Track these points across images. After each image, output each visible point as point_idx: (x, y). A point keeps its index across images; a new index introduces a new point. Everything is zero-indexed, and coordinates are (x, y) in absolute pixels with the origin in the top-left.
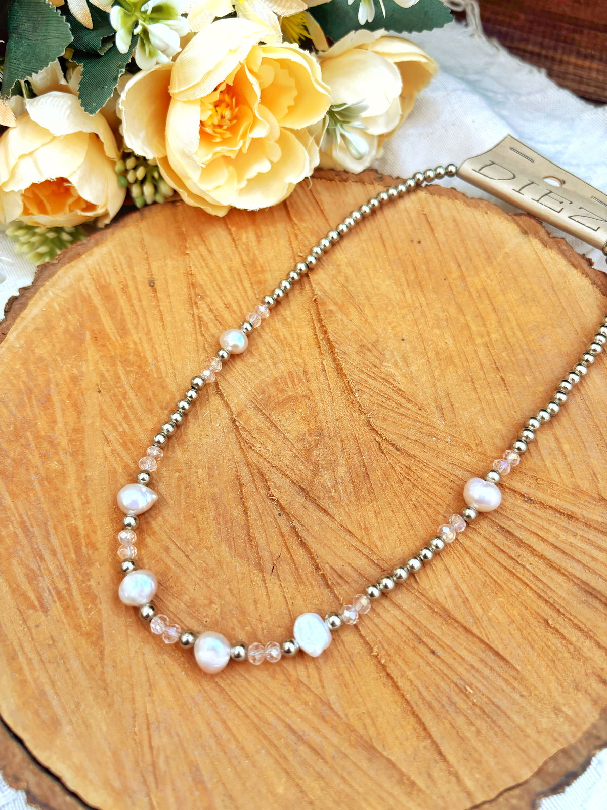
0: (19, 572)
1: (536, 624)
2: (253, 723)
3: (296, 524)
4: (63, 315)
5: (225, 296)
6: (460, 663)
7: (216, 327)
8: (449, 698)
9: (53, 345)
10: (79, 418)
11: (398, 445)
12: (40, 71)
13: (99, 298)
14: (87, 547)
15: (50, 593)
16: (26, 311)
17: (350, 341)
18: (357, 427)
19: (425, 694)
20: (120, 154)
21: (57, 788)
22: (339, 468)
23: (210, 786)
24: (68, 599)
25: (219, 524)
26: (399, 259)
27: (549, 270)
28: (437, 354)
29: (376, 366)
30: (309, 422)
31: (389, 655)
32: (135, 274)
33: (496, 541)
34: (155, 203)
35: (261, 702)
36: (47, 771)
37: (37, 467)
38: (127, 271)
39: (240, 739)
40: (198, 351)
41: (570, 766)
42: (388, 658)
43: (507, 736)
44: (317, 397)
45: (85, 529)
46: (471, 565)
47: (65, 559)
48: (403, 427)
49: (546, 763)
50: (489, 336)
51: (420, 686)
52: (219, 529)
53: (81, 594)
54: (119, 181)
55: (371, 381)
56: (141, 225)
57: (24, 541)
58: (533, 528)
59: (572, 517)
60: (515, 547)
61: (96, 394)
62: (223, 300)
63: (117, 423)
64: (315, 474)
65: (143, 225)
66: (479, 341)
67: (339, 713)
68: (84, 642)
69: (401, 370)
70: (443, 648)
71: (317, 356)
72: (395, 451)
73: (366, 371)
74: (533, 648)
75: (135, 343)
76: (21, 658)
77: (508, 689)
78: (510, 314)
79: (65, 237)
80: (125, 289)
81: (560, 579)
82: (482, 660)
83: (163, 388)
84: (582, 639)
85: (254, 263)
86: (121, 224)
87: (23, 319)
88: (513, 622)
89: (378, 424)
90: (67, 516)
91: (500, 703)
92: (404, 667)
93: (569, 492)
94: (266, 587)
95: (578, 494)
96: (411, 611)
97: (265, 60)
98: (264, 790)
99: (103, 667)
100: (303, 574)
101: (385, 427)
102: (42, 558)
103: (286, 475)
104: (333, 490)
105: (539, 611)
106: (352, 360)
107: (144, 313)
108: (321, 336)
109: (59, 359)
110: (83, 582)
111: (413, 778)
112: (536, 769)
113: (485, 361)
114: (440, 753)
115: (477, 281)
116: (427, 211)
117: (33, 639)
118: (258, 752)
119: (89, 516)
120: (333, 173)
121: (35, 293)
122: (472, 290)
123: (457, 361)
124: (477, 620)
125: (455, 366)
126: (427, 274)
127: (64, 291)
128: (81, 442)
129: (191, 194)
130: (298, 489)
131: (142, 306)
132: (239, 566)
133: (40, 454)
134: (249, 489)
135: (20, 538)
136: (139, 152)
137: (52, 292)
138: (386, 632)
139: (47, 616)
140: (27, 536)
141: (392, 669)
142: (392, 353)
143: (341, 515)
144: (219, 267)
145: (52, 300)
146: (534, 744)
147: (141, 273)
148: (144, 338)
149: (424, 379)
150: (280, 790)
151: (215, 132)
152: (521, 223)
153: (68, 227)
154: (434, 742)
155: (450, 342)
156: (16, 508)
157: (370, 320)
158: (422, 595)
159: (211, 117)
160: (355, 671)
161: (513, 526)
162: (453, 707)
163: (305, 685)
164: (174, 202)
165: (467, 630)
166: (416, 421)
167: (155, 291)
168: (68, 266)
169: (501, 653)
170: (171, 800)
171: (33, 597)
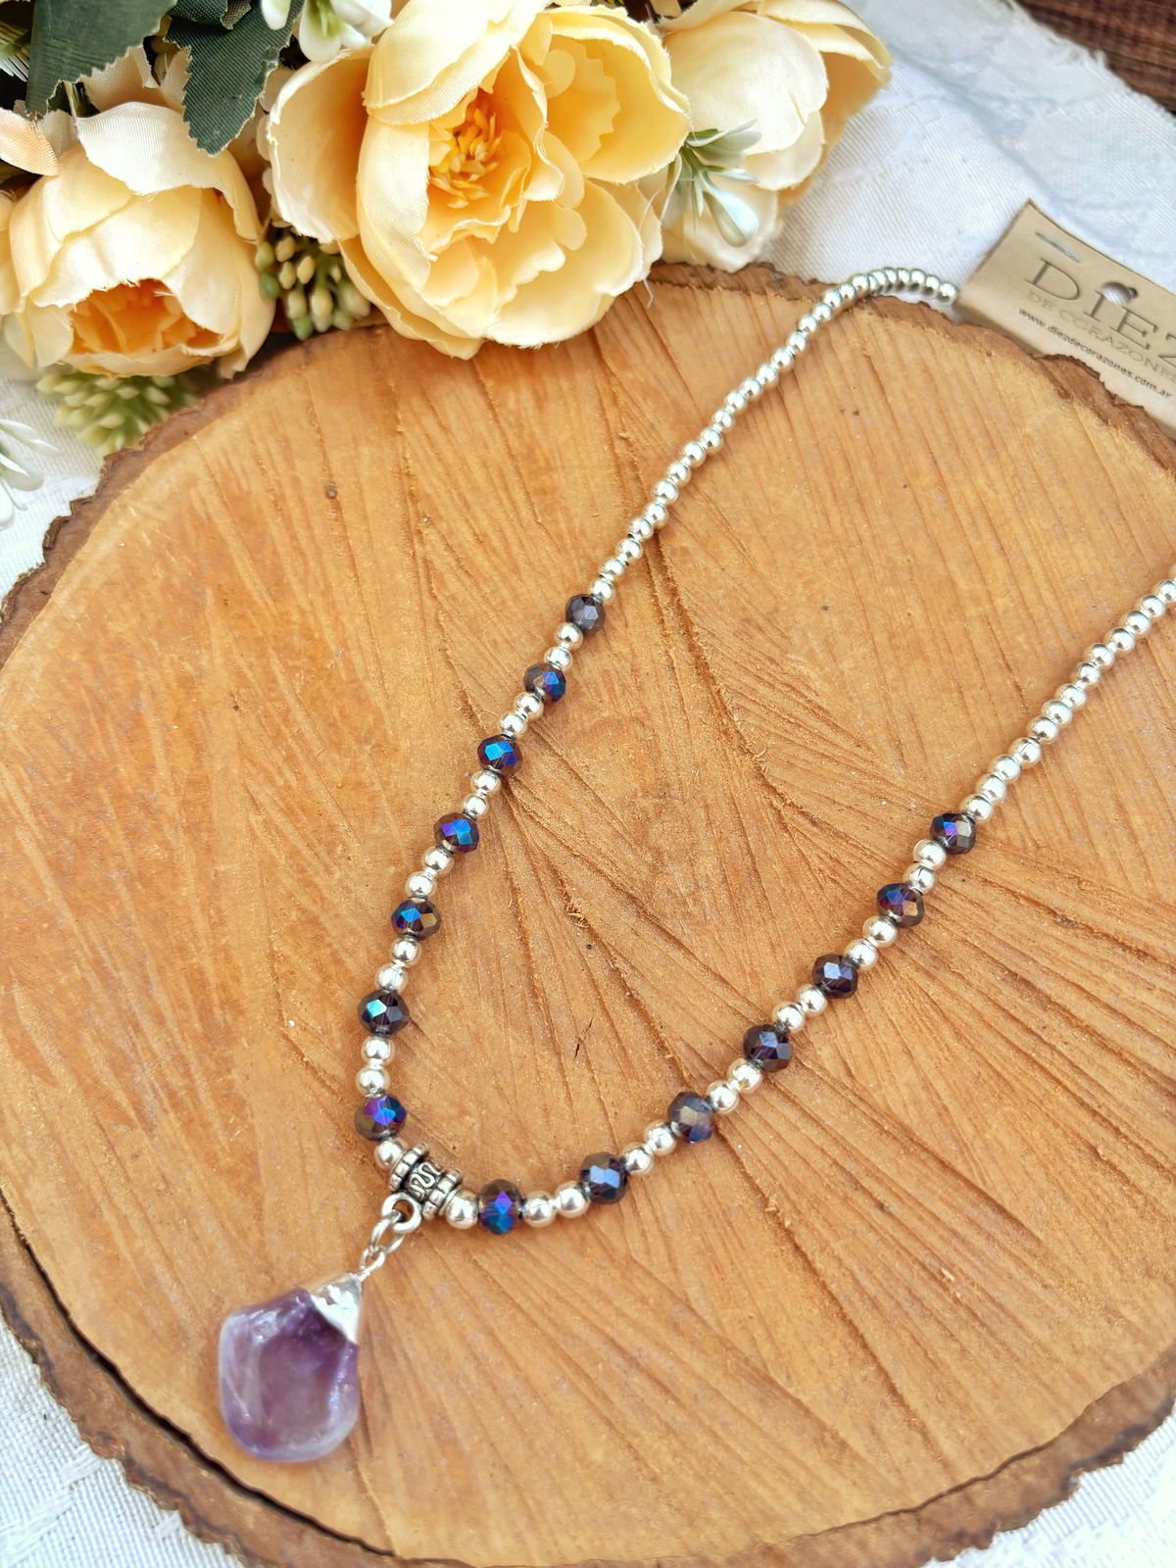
0: (94, 1052)
1: (1074, 1154)
2: (544, 1334)
3: (620, 964)
4: (161, 556)
5: (475, 518)
6: (930, 1227)
7: (460, 579)
8: (910, 1291)
9: (143, 616)
10: (198, 759)
11: (816, 814)
12: (108, 65)
13: (229, 521)
14: (222, 1008)
15: (156, 1095)
16: (86, 548)
17: (721, 609)
18: (736, 779)
19: (866, 1282)
20: (263, 230)
21: (184, 1455)
22: (702, 859)
23: (467, 1448)
24: (191, 1107)
25: (474, 964)
26: (817, 445)
27: (1111, 472)
28: (891, 636)
29: (772, 661)
30: (642, 768)
31: (799, 1213)
32: (298, 474)
33: (1000, 999)
34: (332, 329)
35: (558, 1298)
36: (164, 1423)
37: (121, 854)
38: (282, 467)
39: (522, 1364)
40: (424, 630)
41: (1133, 1415)
42: (796, 1217)
43: (1018, 1360)
44: (659, 721)
45: (217, 973)
46: (954, 1044)
47: (182, 1032)
48: (825, 780)
49: (1089, 1409)
50: (991, 602)
51: (855, 1269)
52: (475, 973)
53: (214, 1098)
54: (262, 285)
55: (762, 689)
56: (306, 375)
57: (103, 997)
58: (1070, 975)
59: (1146, 954)
60: (1037, 1011)
61: (230, 713)
62: (471, 527)
63: (271, 769)
64: (655, 870)
65: (312, 374)
66: (972, 611)
67: (706, 1318)
68: (224, 1185)
69: (822, 669)
70: (900, 1199)
71: (658, 639)
72: (809, 826)
73: (753, 670)
74: (1067, 1199)
75: (302, 612)
76: (108, 1216)
77: (1019, 1275)
78: (1032, 560)
79: (155, 396)
80: (278, 504)
81: (1120, 1071)
82: (971, 1222)
83: (360, 701)
84: (1160, 1182)
85: (530, 454)
86: (267, 372)
87: (81, 563)
88: (1031, 1150)
89: (776, 773)
90: (182, 949)
91: (1004, 1300)
92: (826, 1234)
93: (1141, 907)
94: (566, 1084)
95: (1158, 911)
96: (840, 1130)
97: (558, 42)
98: (567, 1457)
99: (261, 1232)
100: (634, 1059)
101: (789, 779)
102: (137, 1028)
103: (599, 872)
104: (690, 901)
105: (1081, 1130)
106: (725, 648)
107: (319, 552)
108: (664, 600)
109: (155, 643)
110: (219, 1074)
111: (842, 1435)
112: (1070, 1421)
113: (985, 651)
114: (893, 1390)
115: (968, 492)
116: (871, 350)
117: (128, 1179)
118: (555, 1386)
119: (225, 949)
120: (687, 271)
121: (102, 511)
122: (959, 509)
123: (929, 650)
124: (964, 1148)
125: (926, 659)
126: (871, 478)
127: (159, 508)
128: (205, 807)
129: (409, 316)
130: (623, 897)
131: (312, 538)
132: (514, 1044)
133: (125, 828)
134: (530, 897)
135: (95, 990)
136: (303, 230)
137: (136, 508)
138: (793, 1168)
139: (152, 1137)
140: (107, 987)
141: (803, 1238)
142: (805, 635)
143: (705, 949)
144: (463, 461)
145: (136, 525)
146: (1067, 1375)
147: (308, 472)
148: (319, 602)
149: (866, 686)
150: (597, 1456)
151: (453, 186)
152: (1057, 374)
153: (162, 376)
154: (881, 1370)
155: (917, 612)
156: (85, 933)
157: (761, 568)
158: (861, 1099)
159: (448, 157)
160: (735, 1240)
161: (1033, 971)
162: (917, 1305)
163: (641, 1267)
164: (370, 329)
165: (944, 1165)
166: (850, 768)
167: (338, 508)
168: (165, 456)
169: (1008, 1207)
170: (397, 1474)
171: (125, 1103)
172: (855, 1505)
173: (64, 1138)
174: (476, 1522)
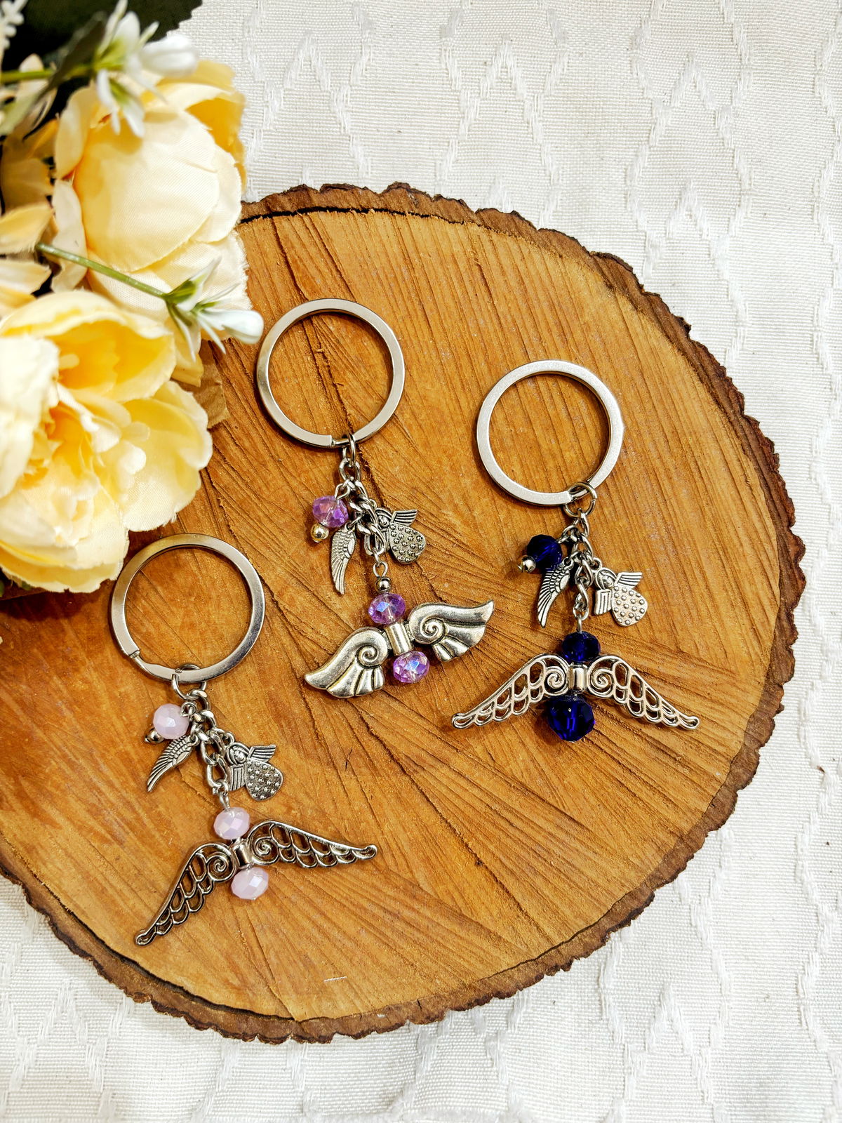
0: (79, 808)
1: (609, 785)
2: (349, 910)
6: (537, 831)
8: (529, 864)
15: (120, 825)
17: (398, 481)
18: (417, 592)
19: (507, 862)
24: (140, 828)
29: (432, 515)
31: (471, 833)
35: (354, 892)
36: (168, 983)
39: (341, 926)
41: (635, 905)
43: (581, 889)
47: (125, 789)
49: (614, 905)
51: (501, 857)
53: (152, 821)
57: (74, 776)
67: (429, 892)
69: (463, 517)
74: (605, 807)
76: (110, 891)
77: (582, 849)
82: (558, 827)
84: (651, 794)
88: (587, 786)
89: (441, 588)
91: (574, 862)
92: (486, 842)
93: (647, 647)
94: (342, 784)
96: (490, 789)
98: (369, 963)
100: (378, 765)
101: (448, 591)
102: (100, 792)
105: (613, 773)
110: (151, 809)
111: (499, 934)
112: (605, 912)
114: (522, 910)
116: (481, 262)
117: (116, 871)
118: (358, 932)
124: (553, 790)
128: (102, 652)
132: (311, 768)
135: (68, 773)
138: (467, 812)
139: (123, 848)
140: (74, 769)
141: (474, 846)
142: (450, 494)
143: (410, 700)
146: (604, 892)
152: (605, 269)
154: (516, 902)
157: (421, 450)
158: (499, 771)
160: (440, 852)
162: (532, 871)
163: (394, 873)
165: (544, 801)
166: (483, 580)
169: (576, 819)
170: (288, 986)
171: (103, 832)
172: (506, 961)
173: (74, 856)
174: (330, 999)
